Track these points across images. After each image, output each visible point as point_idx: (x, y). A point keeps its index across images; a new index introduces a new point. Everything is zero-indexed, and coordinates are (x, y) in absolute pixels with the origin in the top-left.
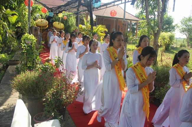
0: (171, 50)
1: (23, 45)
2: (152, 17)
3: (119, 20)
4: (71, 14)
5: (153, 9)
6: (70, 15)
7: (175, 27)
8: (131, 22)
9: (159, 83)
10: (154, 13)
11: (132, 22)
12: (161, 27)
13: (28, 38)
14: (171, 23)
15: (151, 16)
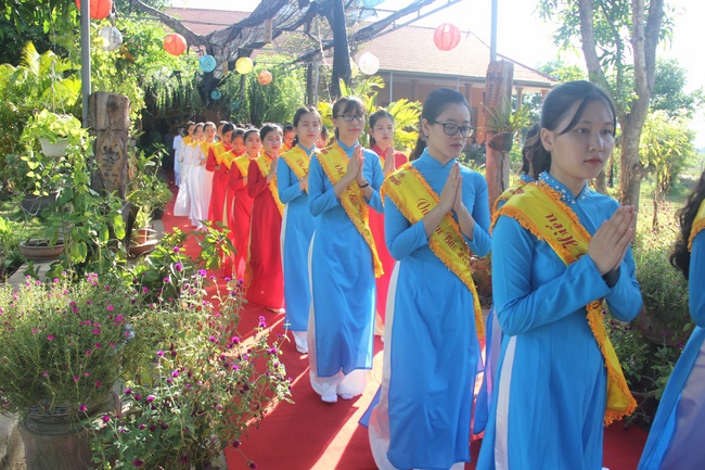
0: (682, 189)
1: (32, 165)
2: (610, 50)
3: (476, 85)
4: (290, 64)
5: (611, 18)
6: (283, 66)
7: (692, 101)
8: (519, 91)
9: (669, 326)
10: (617, 35)
11: (523, 92)
12: (648, 87)
13: (47, 131)
14: (677, 89)
15: (605, 47)
